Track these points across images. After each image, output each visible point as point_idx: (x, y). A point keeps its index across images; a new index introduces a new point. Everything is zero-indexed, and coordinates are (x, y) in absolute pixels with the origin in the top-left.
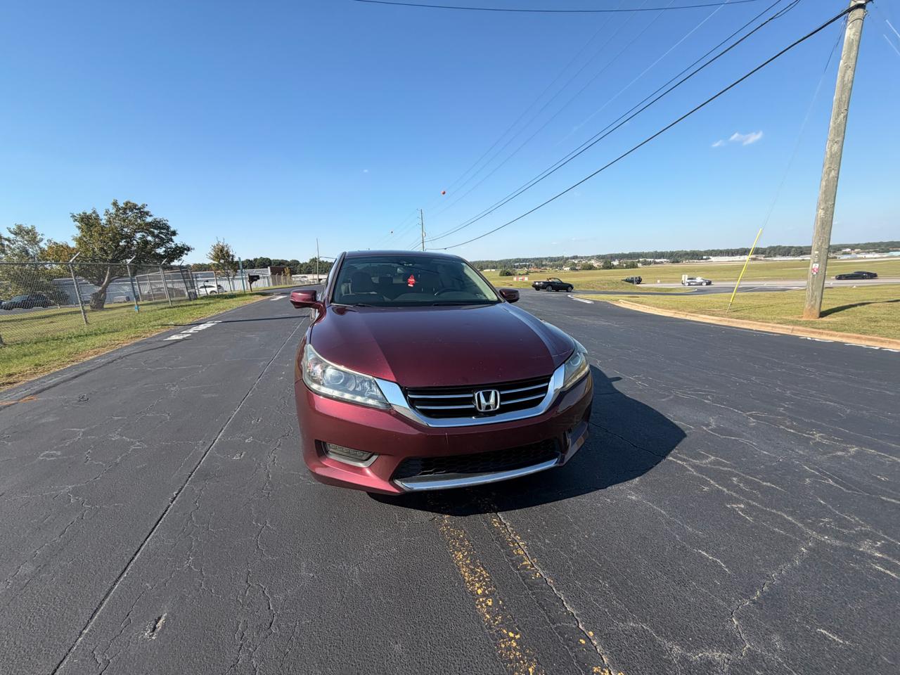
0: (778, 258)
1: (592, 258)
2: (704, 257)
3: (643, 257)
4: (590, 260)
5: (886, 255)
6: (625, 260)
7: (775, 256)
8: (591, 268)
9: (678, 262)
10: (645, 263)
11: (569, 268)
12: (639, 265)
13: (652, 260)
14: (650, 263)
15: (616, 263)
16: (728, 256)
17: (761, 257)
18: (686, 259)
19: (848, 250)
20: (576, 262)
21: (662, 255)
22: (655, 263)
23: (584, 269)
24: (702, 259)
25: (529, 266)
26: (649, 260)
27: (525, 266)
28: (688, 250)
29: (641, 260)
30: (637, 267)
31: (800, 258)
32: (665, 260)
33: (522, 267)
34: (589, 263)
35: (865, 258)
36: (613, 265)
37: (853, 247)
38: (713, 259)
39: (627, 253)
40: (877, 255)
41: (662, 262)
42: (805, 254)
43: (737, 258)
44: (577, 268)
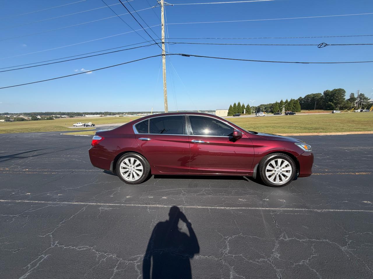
0: (108, 116)
1: (21, 114)
2: (83, 115)
3: (54, 115)
4: (19, 115)
5: (133, 115)
6: (44, 116)
7: (107, 115)
8: (23, 120)
9: (72, 117)
10: (56, 117)
11: (4, 120)
12: (54, 118)
13: (60, 116)
14: (59, 117)
15: (39, 117)
16: (92, 115)
17: (103, 115)
18: (76, 116)
19: (125, 114)
20: (9, 116)
21: (64, 114)
22: (62, 117)
23: (18, 120)
24: (82, 116)
26: (58, 116)
28: (76, 112)
29: (53, 116)
30: (53, 119)
31: (114, 116)
32: (66, 116)
34: (19, 117)
35: (129, 116)
36: (39, 119)
37: (126, 113)
38: (87, 116)
39: (44, 112)
40: (131, 116)
41: (65, 117)
42: (115, 115)
43: (95, 116)
44: (11, 120)
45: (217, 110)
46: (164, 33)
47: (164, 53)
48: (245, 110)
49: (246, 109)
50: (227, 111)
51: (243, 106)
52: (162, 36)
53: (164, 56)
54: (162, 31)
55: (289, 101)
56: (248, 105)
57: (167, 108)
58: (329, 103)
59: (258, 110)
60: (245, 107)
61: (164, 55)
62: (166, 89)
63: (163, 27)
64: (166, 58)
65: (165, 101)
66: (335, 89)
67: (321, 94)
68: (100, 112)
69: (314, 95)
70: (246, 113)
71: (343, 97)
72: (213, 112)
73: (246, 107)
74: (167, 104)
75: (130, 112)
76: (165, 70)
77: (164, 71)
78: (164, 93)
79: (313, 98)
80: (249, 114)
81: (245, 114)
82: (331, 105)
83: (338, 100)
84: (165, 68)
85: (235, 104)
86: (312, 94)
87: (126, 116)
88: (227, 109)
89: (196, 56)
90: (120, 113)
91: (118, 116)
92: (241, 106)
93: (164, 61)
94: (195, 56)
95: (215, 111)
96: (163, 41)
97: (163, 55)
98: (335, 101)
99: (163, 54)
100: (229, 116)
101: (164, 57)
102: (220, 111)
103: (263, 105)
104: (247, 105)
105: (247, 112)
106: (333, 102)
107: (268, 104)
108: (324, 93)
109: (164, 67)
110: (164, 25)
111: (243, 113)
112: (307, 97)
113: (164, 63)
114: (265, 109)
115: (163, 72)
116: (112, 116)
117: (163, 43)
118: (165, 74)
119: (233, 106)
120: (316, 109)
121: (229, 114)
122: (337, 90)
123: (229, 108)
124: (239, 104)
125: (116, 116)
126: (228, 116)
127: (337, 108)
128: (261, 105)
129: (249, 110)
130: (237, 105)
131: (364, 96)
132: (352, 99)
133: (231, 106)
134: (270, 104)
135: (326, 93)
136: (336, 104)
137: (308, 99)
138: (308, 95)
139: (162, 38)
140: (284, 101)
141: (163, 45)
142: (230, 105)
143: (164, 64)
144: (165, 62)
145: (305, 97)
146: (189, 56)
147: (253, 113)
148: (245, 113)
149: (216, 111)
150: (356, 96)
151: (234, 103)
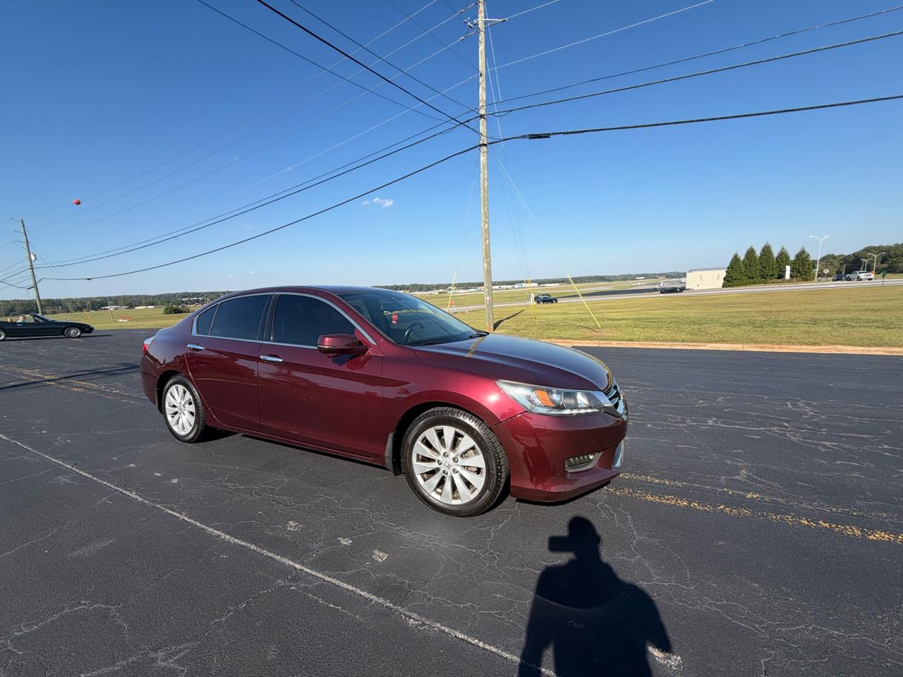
0: (417, 293)
5: (468, 291)
19: (451, 287)
25: (203, 301)
27: (198, 301)
31: (429, 293)
33: (192, 302)
35: (459, 293)
37: (453, 286)
40: (464, 291)
42: (431, 290)
45: (690, 271)
46: (484, 94)
47: (484, 140)
48: (788, 268)
49: (793, 264)
50: (723, 274)
51: (783, 256)
52: (480, 99)
53: (484, 147)
54: (480, 90)
56: (803, 252)
57: (489, 272)
59: (850, 266)
60: (788, 258)
61: (485, 145)
63: (482, 79)
64: (487, 152)
65: (484, 254)
68: (402, 286)
70: (791, 276)
73: (792, 258)
76: (486, 181)
77: (484, 183)
80: (806, 280)
81: (789, 281)
84: (486, 177)
85: (751, 252)
87: (453, 291)
88: (722, 269)
89: (568, 133)
90: (442, 285)
91: (437, 293)
92: (775, 254)
93: (483, 159)
94: (564, 133)
95: (684, 275)
96: (482, 112)
97: (481, 145)
99: (481, 142)
100: (729, 286)
101: (484, 149)
102: (701, 272)
103: (878, 249)
104: (797, 251)
105: (799, 272)
109: (483, 174)
110: (484, 74)
111: (781, 276)
113: (484, 165)
114: (884, 260)
115: (482, 186)
116: (425, 293)
117: (482, 116)
118: (484, 190)
119: (742, 257)
121: (729, 281)
123: (728, 264)
124: (767, 250)
125: (432, 292)
126: (723, 287)
128: (868, 250)
129: (803, 268)
130: (758, 253)
133: (736, 259)
139: (481, 104)
141: (482, 121)
142: (734, 253)
143: (484, 168)
144: (485, 162)
146: (547, 136)
147: (821, 275)
148: (788, 276)
149: (688, 274)
151: (749, 247)
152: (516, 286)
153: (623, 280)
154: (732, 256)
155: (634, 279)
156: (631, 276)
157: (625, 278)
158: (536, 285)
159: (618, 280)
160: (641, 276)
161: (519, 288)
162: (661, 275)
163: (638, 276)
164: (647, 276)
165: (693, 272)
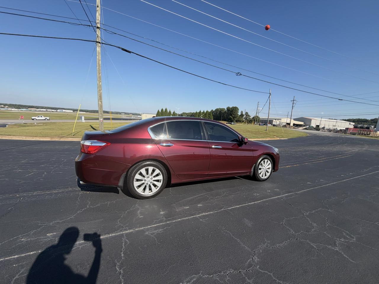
5: (20, 110)
19: (2, 106)
35: (12, 110)
37: (5, 105)
40: (16, 110)
45: (143, 114)
46: (99, 17)
47: (99, 40)
52: (97, 19)
54: (97, 14)
55: (205, 112)
56: (174, 112)
57: (101, 105)
58: (230, 116)
60: (171, 113)
61: (100, 43)
62: (100, 83)
63: (98, 9)
64: (101, 47)
66: (233, 107)
67: (225, 109)
69: (221, 109)
71: (237, 113)
72: (138, 115)
73: (172, 114)
74: (101, 102)
75: (13, 105)
76: (100, 61)
78: (98, 88)
79: (220, 111)
82: (231, 118)
83: (235, 115)
84: (100, 59)
85: (162, 110)
86: (220, 108)
87: (6, 109)
92: (168, 112)
93: (98, 49)
94: (136, 54)
96: (98, 25)
97: (97, 42)
98: (233, 116)
99: (98, 41)
101: (100, 45)
106: (232, 116)
107: (189, 112)
108: (227, 109)
109: (99, 57)
112: (217, 110)
113: (99, 53)
115: (97, 63)
117: (98, 28)
118: (99, 65)
119: (160, 111)
120: (222, 121)
122: (234, 107)
123: (156, 113)
124: (166, 110)
127: (234, 121)
128: (184, 113)
130: (164, 110)
131: (248, 114)
132: (242, 115)
133: (158, 111)
134: (190, 113)
135: (228, 109)
136: (234, 118)
137: (217, 112)
138: (217, 109)
139: (97, 21)
140: (202, 111)
141: (98, 30)
144: (100, 51)
145: (215, 110)
146: (130, 52)
150: (244, 113)
151: (162, 108)
152: (58, 111)
153: (116, 114)
154: (157, 111)
155: (120, 114)
156: (119, 112)
157: (117, 113)
158: (72, 111)
159: (114, 114)
160: (123, 113)
161: (60, 112)
162: (131, 114)
163: (122, 113)
164: (126, 113)
165: (144, 114)
